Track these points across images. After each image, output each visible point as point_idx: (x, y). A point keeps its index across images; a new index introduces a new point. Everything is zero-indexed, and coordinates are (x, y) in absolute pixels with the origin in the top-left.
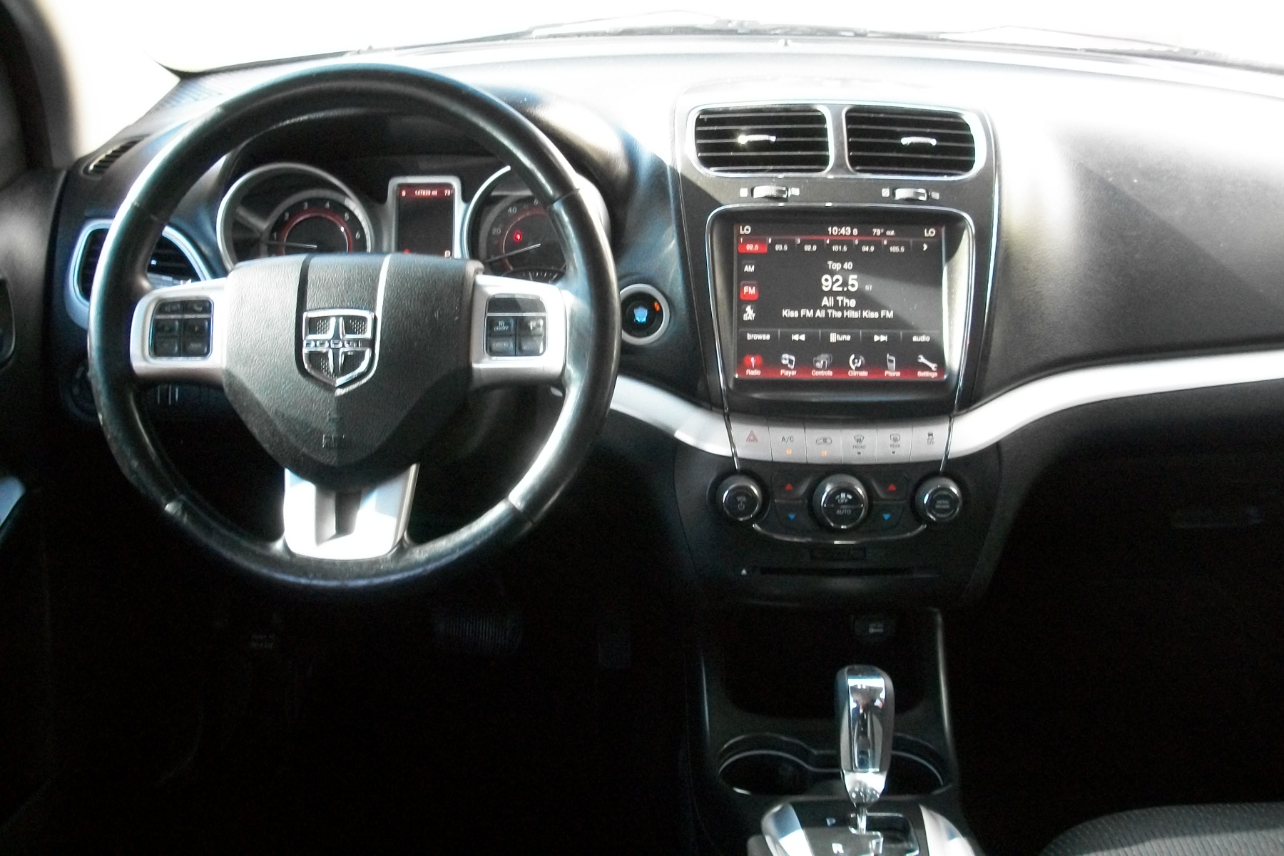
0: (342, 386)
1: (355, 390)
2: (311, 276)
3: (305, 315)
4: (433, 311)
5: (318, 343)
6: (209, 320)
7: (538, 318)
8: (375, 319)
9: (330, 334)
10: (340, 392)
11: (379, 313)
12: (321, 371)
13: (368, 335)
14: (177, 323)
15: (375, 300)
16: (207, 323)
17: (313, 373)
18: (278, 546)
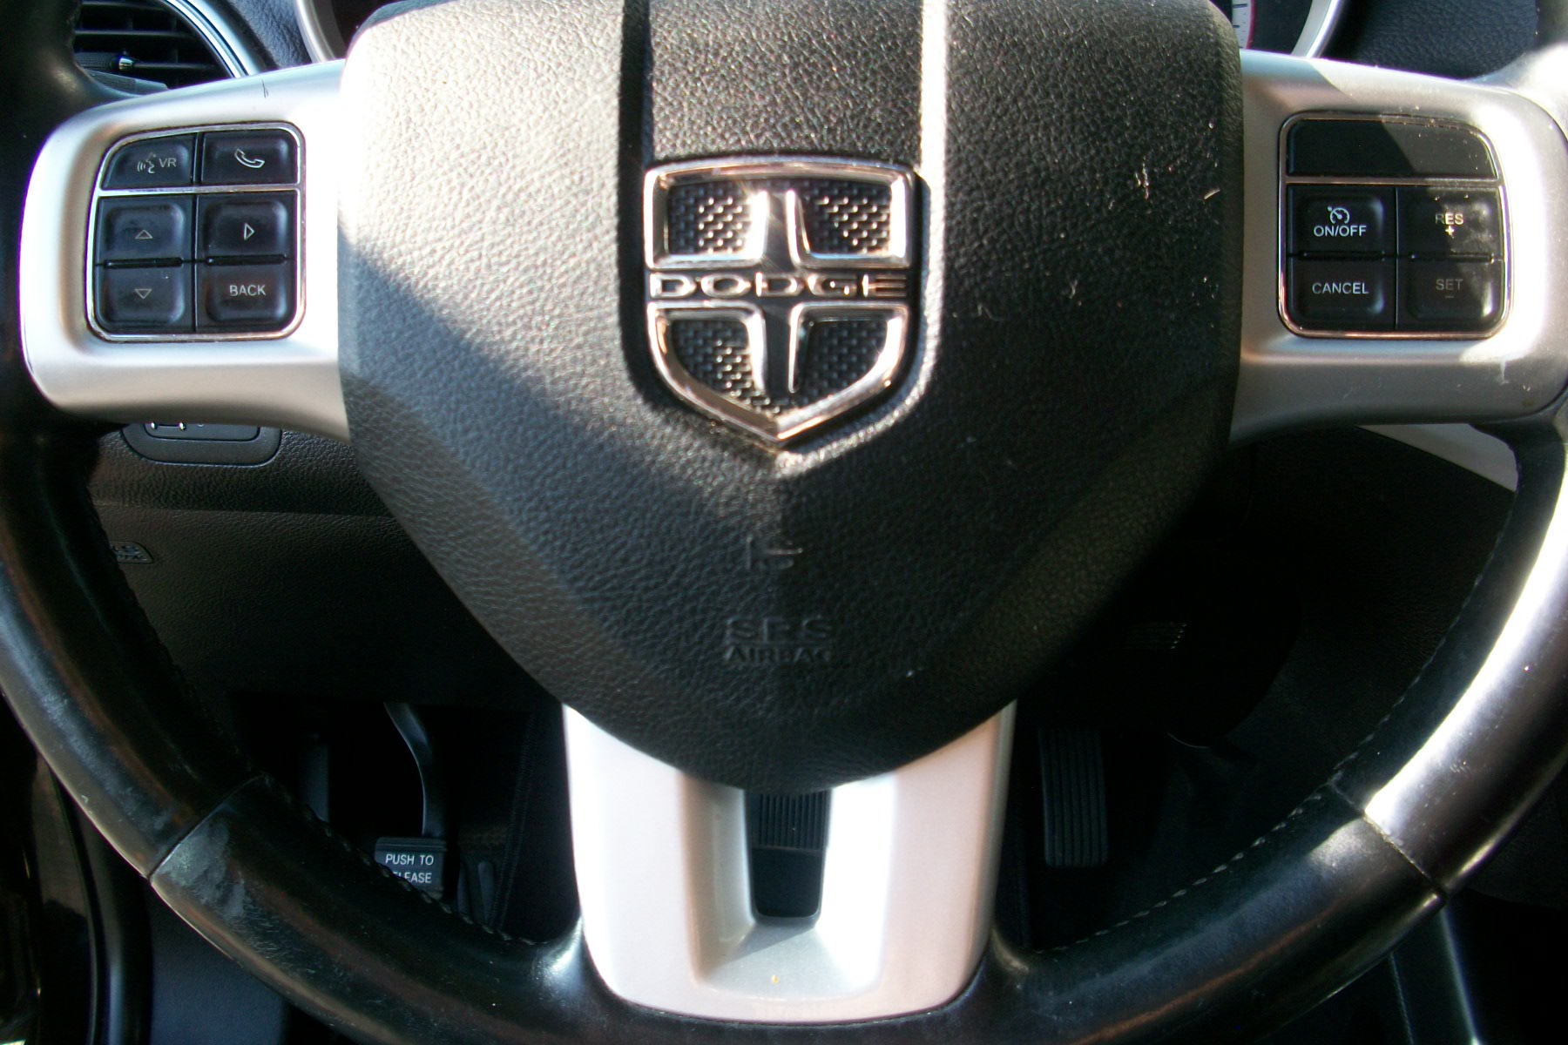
0: (800, 443)
1: (851, 454)
2: (665, 37)
3: (652, 179)
4: (1131, 168)
5: (707, 284)
6: (289, 201)
7: (1475, 197)
8: (918, 194)
9: (753, 247)
10: (791, 463)
11: (933, 166)
12: (718, 385)
13: (896, 247)
14: (180, 217)
15: (913, 125)
16: (282, 214)
17: (687, 394)
18: (560, 967)
